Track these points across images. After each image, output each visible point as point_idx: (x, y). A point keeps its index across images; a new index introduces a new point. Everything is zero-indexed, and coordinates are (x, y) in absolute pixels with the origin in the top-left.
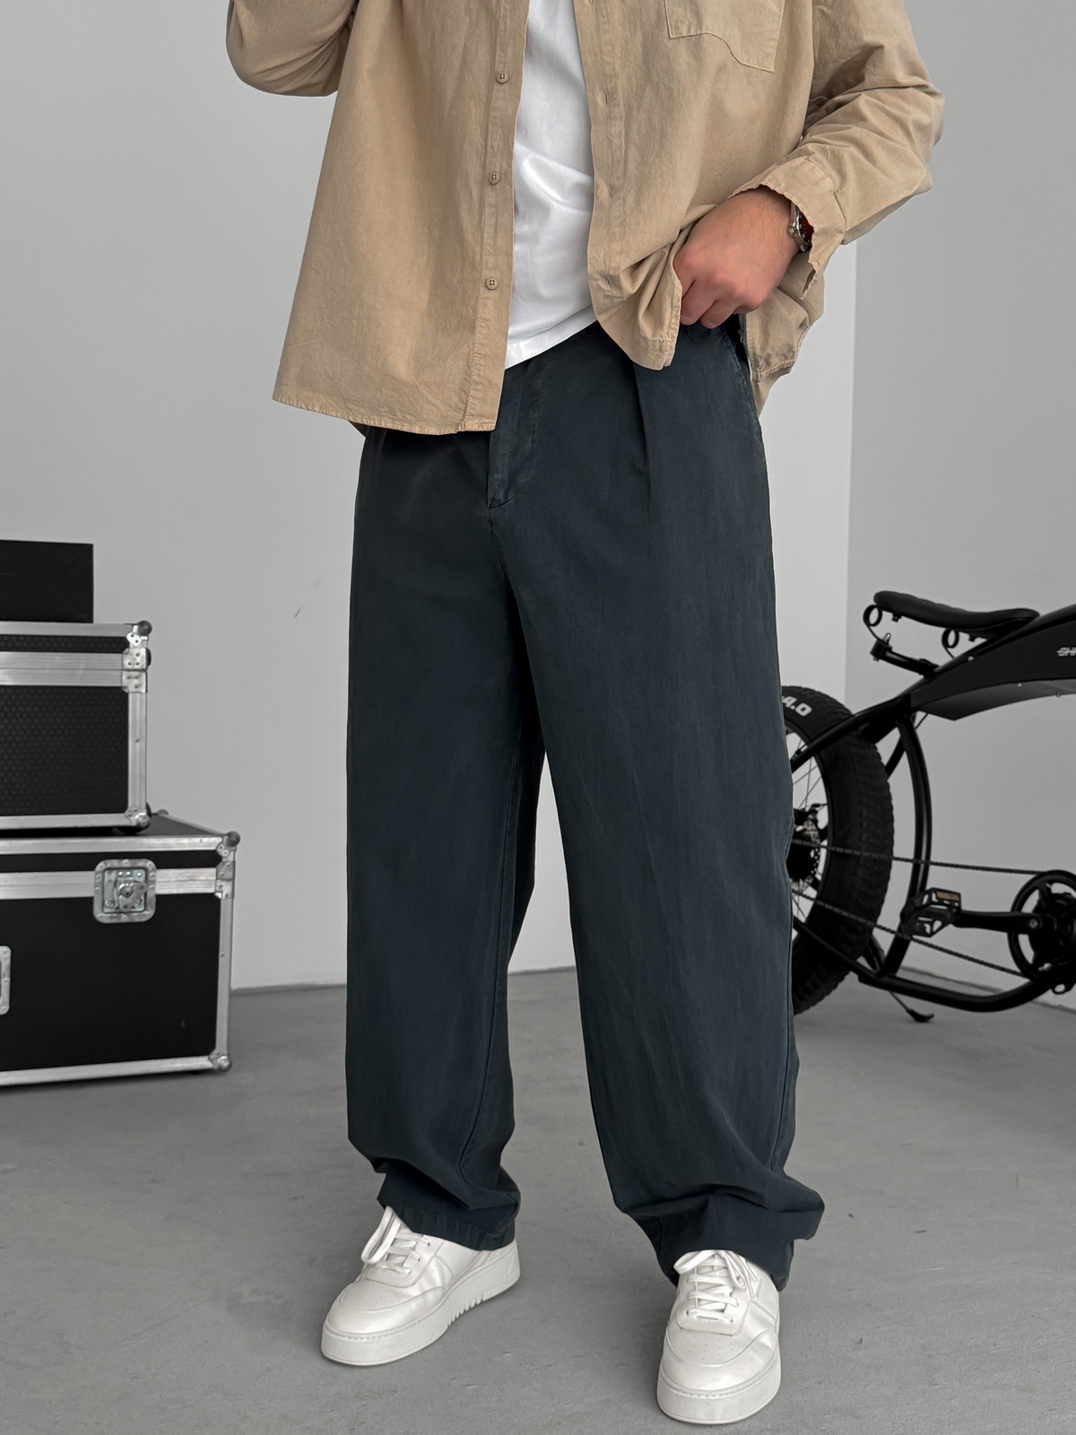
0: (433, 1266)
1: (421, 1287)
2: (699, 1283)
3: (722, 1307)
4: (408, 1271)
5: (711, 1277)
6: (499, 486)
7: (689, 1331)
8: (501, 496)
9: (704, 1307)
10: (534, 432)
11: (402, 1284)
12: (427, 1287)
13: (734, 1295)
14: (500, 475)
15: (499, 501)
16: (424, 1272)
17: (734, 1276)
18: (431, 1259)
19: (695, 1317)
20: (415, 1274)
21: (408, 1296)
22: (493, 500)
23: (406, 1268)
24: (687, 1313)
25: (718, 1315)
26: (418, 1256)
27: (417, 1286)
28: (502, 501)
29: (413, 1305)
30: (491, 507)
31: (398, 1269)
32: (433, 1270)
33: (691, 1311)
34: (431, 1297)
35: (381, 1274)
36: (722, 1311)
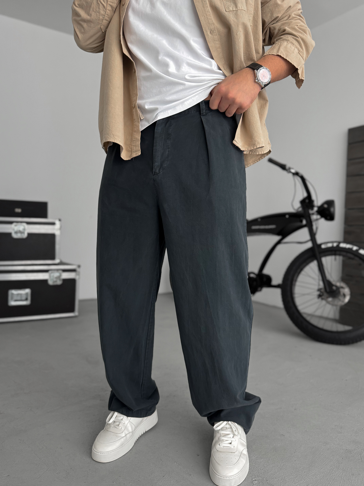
0: (129, 425)
1: (125, 433)
2: (222, 433)
3: (231, 442)
4: (120, 428)
5: (226, 431)
7: (220, 452)
8: (157, 171)
9: (225, 442)
10: (169, 148)
11: (119, 433)
12: (127, 433)
13: (234, 437)
14: (157, 164)
15: (157, 173)
16: (126, 428)
17: (234, 430)
18: (128, 423)
19: (222, 446)
20: (123, 429)
21: (120, 437)
22: (155, 172)
23: (120, 427)
24: (219, 445)
25: (229, 445)
26: (124, 422)
27: (124, 433)
28: (158, 173)
29: (122, 440)
30: (154, 175)
31: (117, 427)
32: (129, 427)
33: (220, 444)
34: (128, 436)
35: (112, 429)
36: (231, 443)
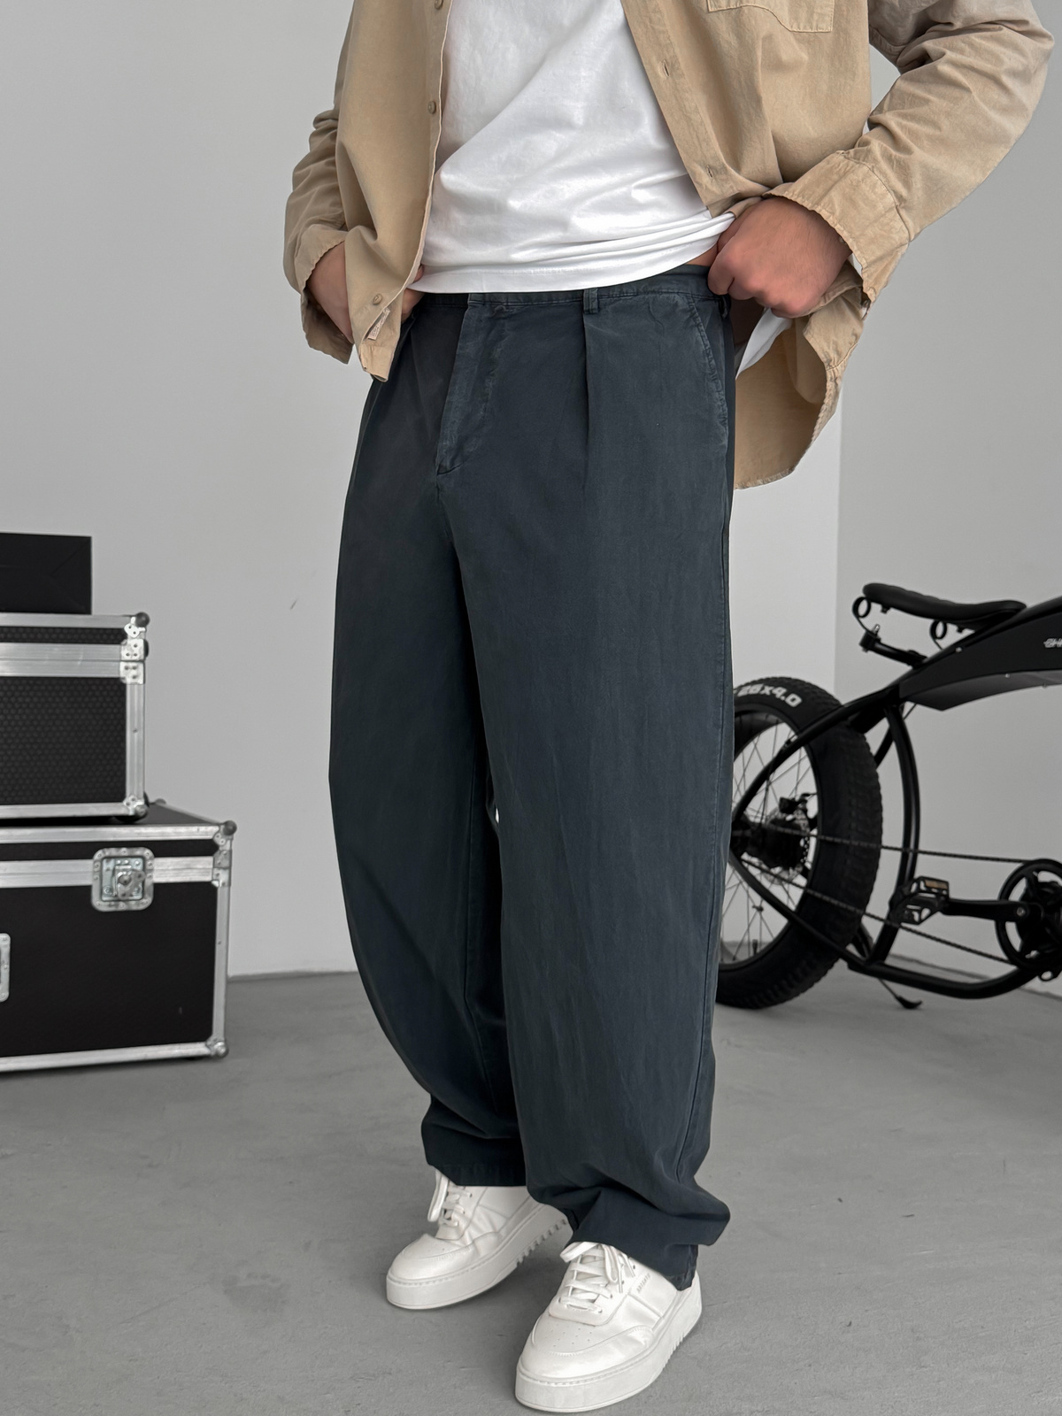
2: (579, 1272)
5: (589, 1267)
6: (446, 452)
7: (554, 1318)
8: (448, 463)
9: (576, 1296)
10: (487, 401)
12: (476, 1235)
13: (608, 1286)
15: (446, 468)
19: (565, 1305)
24: (559, 1301)
28: (449, 469)
30: (438, 473)
33: (564, 1300)
34: (481, 1243)
36: (593, 1301)
